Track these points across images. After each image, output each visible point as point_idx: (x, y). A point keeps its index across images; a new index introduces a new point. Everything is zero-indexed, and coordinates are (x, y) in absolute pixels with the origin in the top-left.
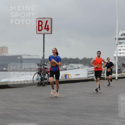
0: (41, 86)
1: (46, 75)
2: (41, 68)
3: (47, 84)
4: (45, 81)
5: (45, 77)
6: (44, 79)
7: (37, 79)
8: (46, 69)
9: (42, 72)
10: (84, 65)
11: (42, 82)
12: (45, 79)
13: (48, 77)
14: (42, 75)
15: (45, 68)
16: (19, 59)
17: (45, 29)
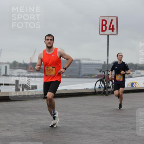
0: (104, 95)
1: (109, 83)
2: (104, 75)
3: (111, 93)
4: (109, 90)
5: (109, 85)
6: (107, 88)
7: (100, 88)
9: (106, 79)
11: (105, 90)
12: (109, 87)
13: (112, 85)
14: (105, 82)
16: (77, 64)
17: (110, 29)
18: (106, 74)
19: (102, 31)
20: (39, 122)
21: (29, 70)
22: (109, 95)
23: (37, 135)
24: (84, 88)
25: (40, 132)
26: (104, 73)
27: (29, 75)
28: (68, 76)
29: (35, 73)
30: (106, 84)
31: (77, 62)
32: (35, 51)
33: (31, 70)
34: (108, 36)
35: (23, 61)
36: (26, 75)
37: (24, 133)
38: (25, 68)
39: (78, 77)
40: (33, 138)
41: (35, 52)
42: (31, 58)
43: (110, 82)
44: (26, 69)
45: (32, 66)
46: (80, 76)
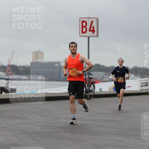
0: (86, 99)
1: (91, 87)
2: (85, 78)
3: (92, 97)
4: (91, 94)
5: (91, 89)
6: (89, 91)
8: (92, 79)
9: (87, 82)
10: (135, 75)
11: (87, 94)
12: (91, 91)
13: (94, 89)
14: (87, 86)
15: (90, 78)
16: (57, 66)
17: (90, 30)
18: (87, 77)
19: (83, 32)
20: (19, 127)
21: (7, 72)
22: (90, 99)
23: (18, 140)
24: (64, 92)
25: (20, 137)
26: (86, 76)
27: (7, 77)
28: (47, 79)
29: (13, 76)
30: (87, 88)
31: (57, 65)
32: (13, 52)
33: (10, 73)
34: (89, 38)
35: (1, 63)
36: (4, 78)
37: (4, 137)
38: (3, 70)
39: (59, 81)
40: (13, 143)
41: (13, 54)
42: (9, 60)
43: (92, 85)
44: (4, 72)
45: (10, 68)
46: (60, 79)
